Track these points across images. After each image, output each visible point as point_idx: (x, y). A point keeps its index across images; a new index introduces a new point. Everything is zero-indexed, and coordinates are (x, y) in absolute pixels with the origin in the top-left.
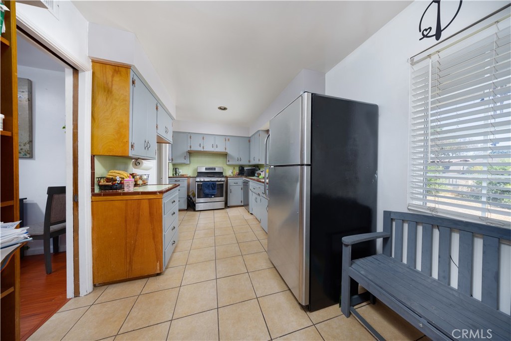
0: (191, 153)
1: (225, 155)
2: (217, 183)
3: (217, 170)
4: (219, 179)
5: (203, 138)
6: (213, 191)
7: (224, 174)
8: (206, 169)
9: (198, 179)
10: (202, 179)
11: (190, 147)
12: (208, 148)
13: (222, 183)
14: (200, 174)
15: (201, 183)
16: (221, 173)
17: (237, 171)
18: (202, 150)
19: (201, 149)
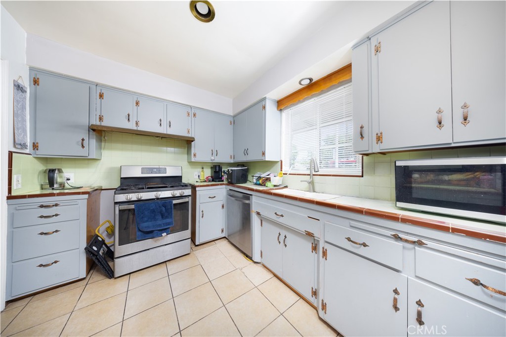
0: (100, 133)
1: (186, 143)
2: (175, 202)
3: (170, 173)
4: (177, 193)
5: (137, 103)
6: (165, 221)
7: (184, 181)
8: (144, 170)
9: (122, 198)
10: (133, 197)
11: (101, 119)
12: (149, 125)
13: (186, 200)
14: (128, 184)
15: (132, 207)
16: (179, 178)
17: (208, 173)
18: (135, 128)
19: (131, 126)
